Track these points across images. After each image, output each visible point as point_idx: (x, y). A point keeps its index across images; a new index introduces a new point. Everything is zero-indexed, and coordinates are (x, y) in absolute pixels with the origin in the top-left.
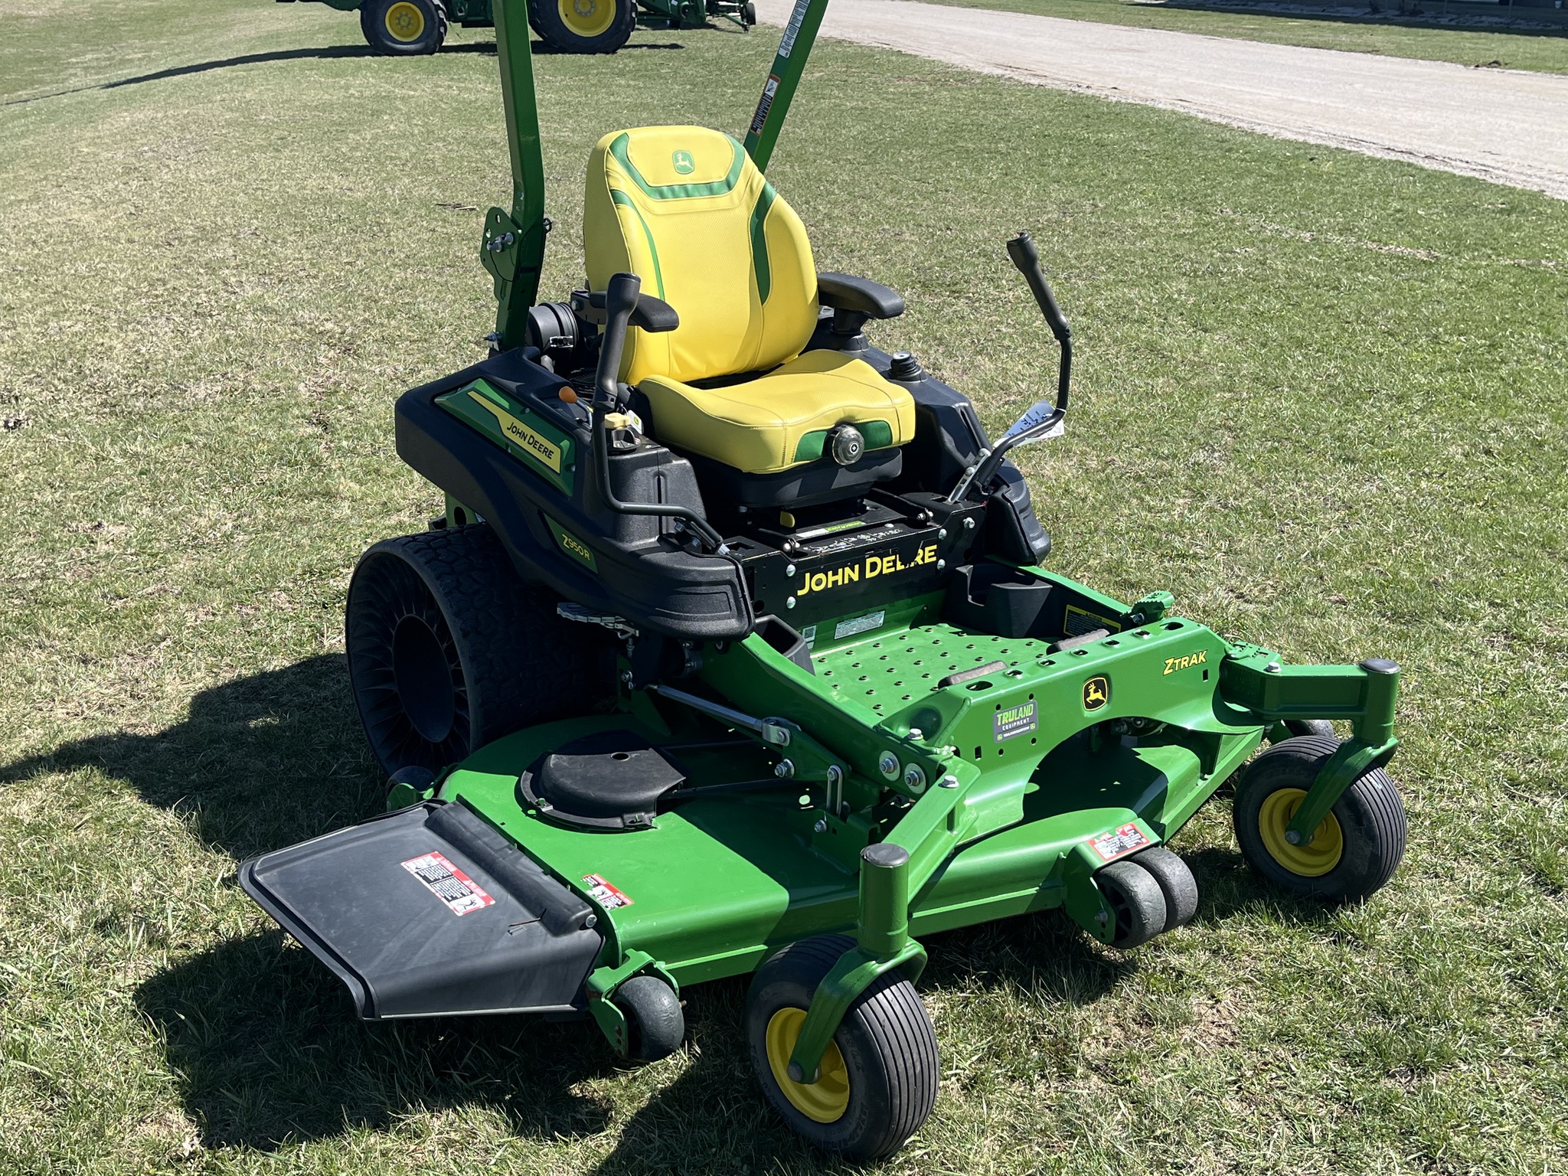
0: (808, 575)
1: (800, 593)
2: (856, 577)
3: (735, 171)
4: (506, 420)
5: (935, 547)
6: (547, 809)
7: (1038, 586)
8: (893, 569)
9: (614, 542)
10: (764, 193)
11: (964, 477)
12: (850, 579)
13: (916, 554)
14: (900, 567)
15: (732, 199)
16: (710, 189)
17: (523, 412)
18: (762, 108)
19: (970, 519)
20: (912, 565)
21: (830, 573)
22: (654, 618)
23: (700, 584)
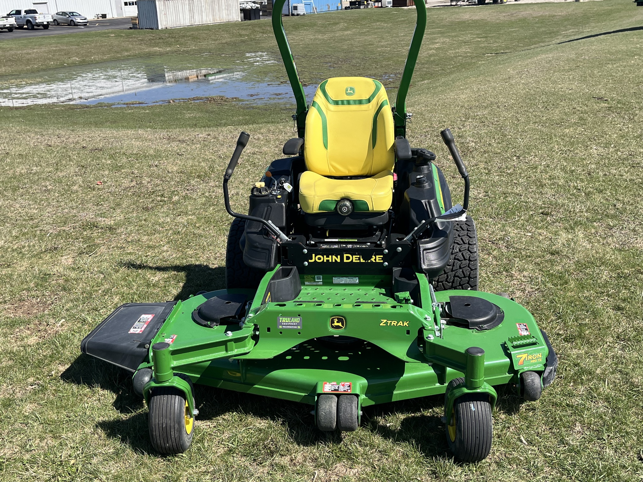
0: (314, 255)
1: (310, 261)
2: (339, 260)
5: (382, 256)
8: (359, 261)
12: (335, 260)
13: (372, 257)
14: (362, 261)
15: (369, 107)
16: (360, 102)
19: (400, 248)
20: (369, 261)
21: (325, 256)
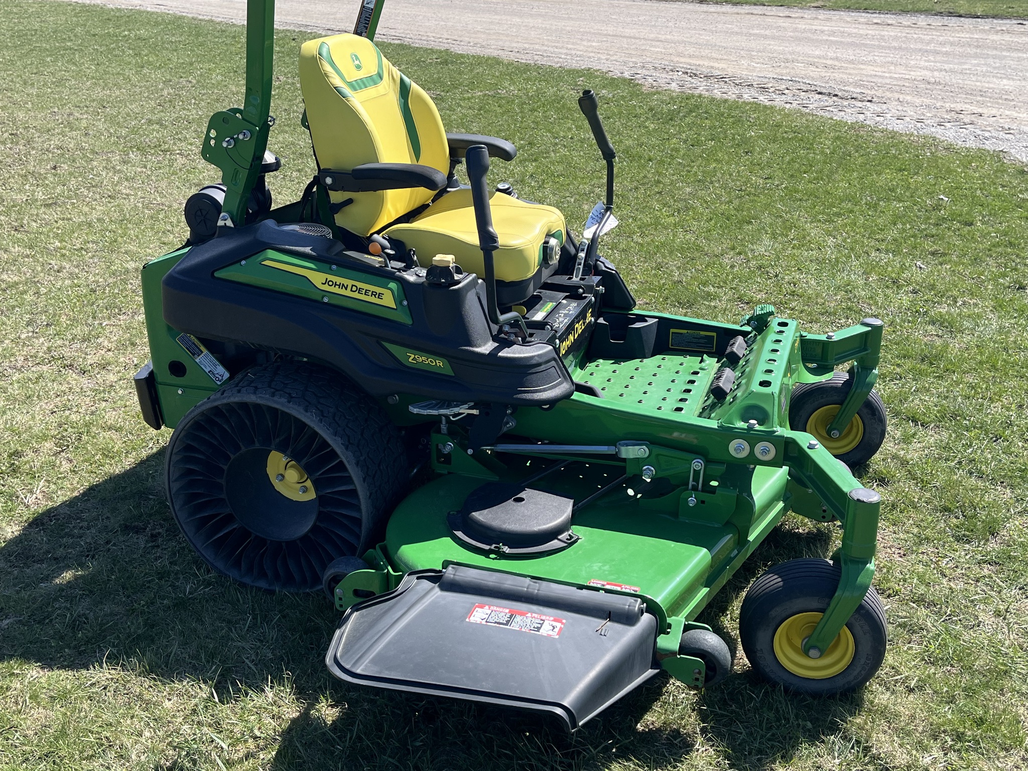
2: (573, 340)
3: (380, 66)
4: (318, 278)
5: (591, 310)
6: (506, 550)
7: (651, 321)
8: (581, 330)
9: (471, 349)
10: (402, 80)
11: (578, 261)
14: (583, 327)
15: (384, 87)
16: (373, 80)
17: (330, 269)
18: (363, 16)
19: (601, 288)
20: (586, 324)
21: (566, 340)
22: (519, 396)
23: (539, 365)
